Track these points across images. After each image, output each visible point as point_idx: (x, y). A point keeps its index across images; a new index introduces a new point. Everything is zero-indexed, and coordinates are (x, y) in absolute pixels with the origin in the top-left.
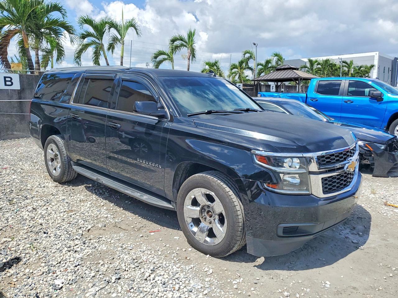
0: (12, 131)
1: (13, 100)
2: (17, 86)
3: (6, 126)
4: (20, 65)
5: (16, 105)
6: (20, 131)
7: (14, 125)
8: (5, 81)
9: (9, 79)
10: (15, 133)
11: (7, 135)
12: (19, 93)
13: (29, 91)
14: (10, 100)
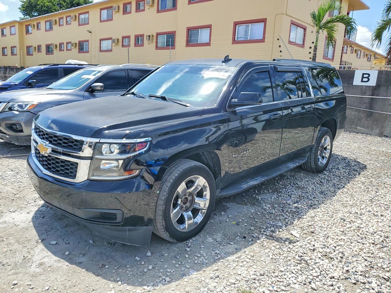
0: (357, 125)
1: (365, 96)
2: (373, 82)
3: (352, 119)
4: (383, 61)
5: (367, 101)
6: (363, 127)
7: (360, 120)
8: (363, 77)
9: (367, 76)
10: (359, 128)
11: (350, 128)
12: (373, 90)
13: (385, 88)
14: (363, 95)
